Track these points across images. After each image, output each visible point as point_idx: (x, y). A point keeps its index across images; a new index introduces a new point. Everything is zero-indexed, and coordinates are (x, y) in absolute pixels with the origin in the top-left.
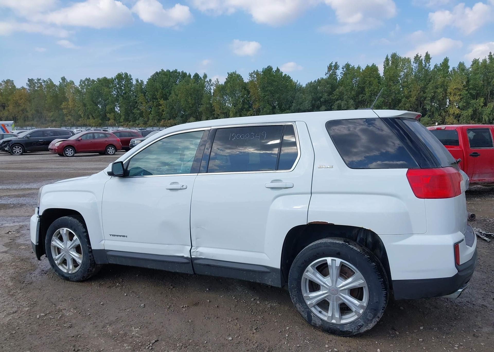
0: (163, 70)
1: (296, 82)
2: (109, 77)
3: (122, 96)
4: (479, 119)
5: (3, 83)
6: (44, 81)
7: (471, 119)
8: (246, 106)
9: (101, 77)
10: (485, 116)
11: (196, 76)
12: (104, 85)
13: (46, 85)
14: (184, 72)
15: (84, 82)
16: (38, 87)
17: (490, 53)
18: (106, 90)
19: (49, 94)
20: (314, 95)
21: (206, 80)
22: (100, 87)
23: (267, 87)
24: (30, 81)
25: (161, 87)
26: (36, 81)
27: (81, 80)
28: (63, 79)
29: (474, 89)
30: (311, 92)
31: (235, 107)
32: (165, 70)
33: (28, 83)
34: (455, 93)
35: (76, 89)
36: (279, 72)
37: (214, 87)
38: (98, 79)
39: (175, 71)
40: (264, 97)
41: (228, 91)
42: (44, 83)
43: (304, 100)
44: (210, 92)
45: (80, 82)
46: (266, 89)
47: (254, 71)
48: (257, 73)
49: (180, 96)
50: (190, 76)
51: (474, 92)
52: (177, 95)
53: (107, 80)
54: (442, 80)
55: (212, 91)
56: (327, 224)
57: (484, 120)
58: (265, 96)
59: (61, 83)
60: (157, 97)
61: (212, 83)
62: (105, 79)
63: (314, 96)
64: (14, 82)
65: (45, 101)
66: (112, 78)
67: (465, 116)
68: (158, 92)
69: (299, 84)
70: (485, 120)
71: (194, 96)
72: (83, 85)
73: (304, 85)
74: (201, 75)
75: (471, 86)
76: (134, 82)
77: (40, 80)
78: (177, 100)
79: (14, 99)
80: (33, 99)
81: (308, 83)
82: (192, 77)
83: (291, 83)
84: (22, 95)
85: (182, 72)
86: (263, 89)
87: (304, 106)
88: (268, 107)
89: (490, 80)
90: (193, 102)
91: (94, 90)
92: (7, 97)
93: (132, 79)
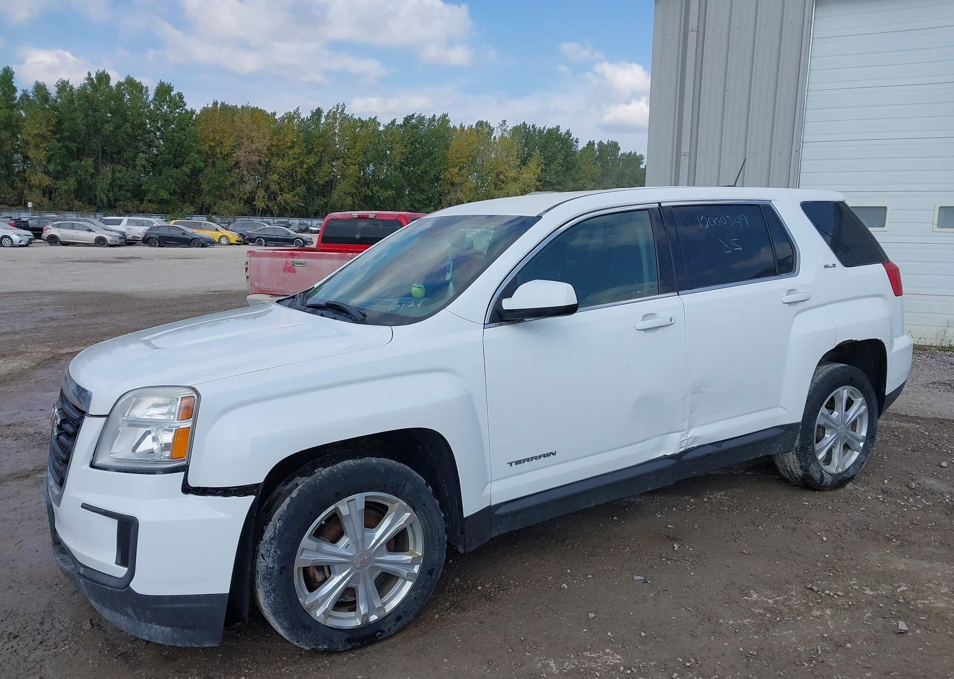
4: (90, 199)
7: (76, 198)
10: (101, 193)
17: (89, 74)
29: (72, 139)
34: (37, 144)
51: (73, 146)
54: (5, 113)
56: (852, 342)
57: (98, 200)
67: (63, 192)
70: (102, 201)
75: (66, 134)
89: (99, 125)
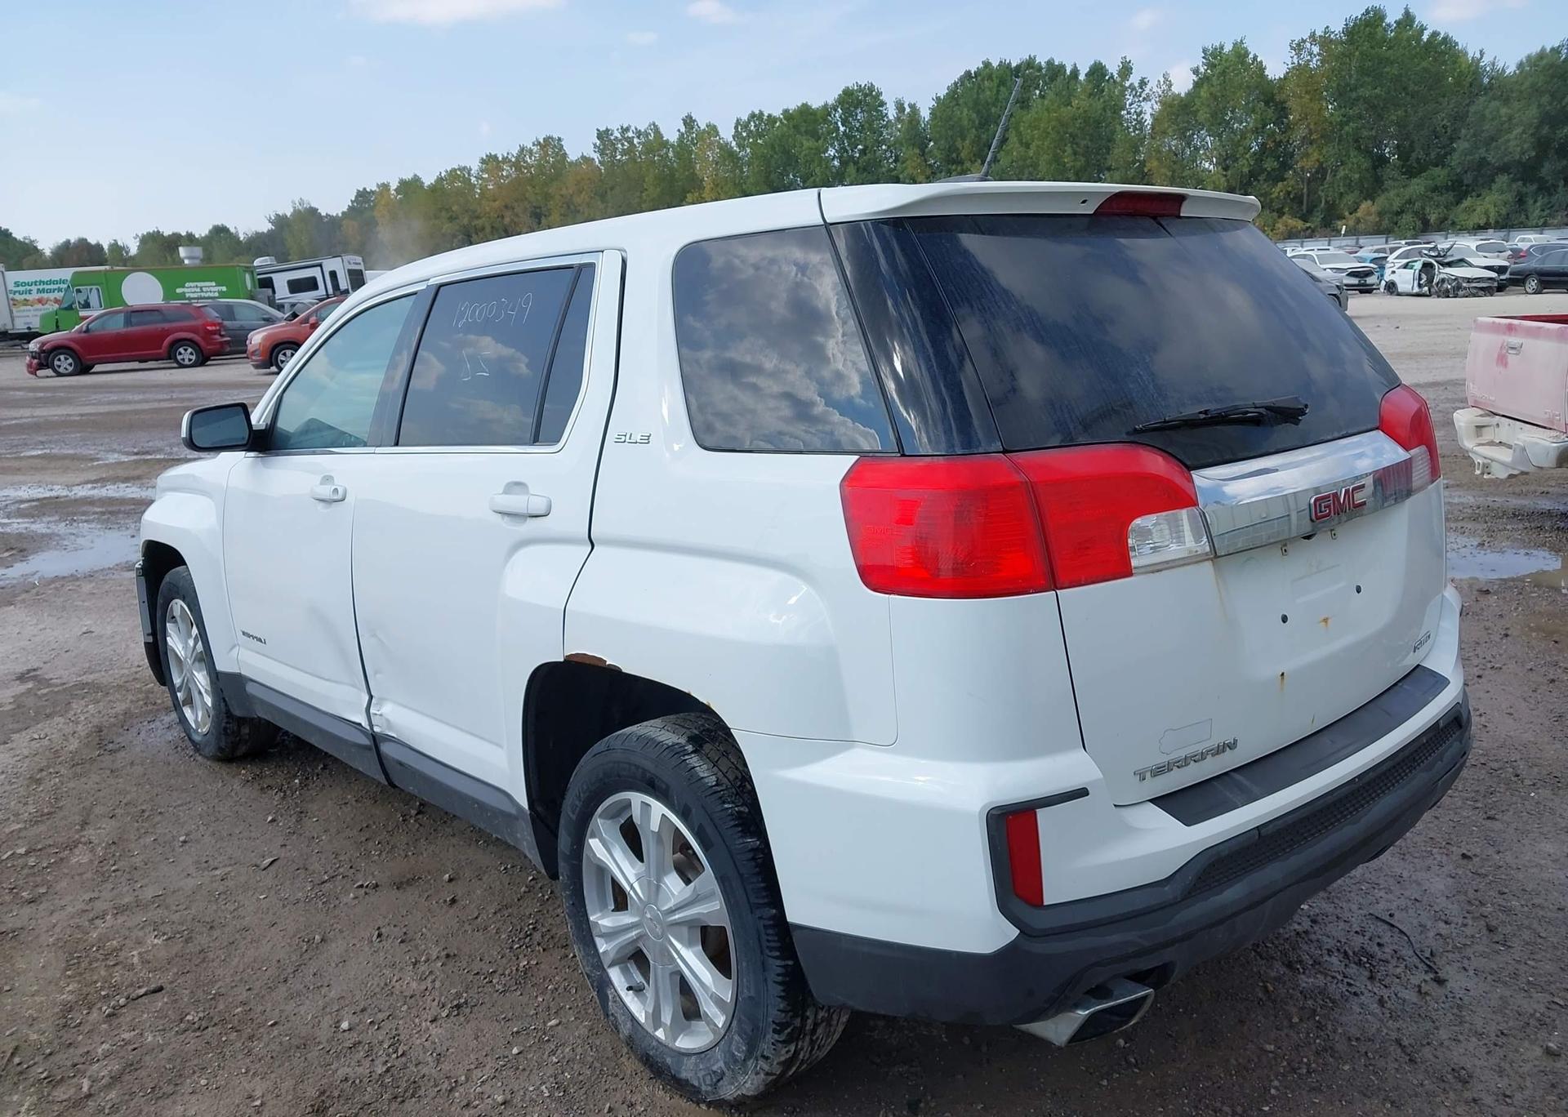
0: (987, 64)
1: (1479, 56)
2: (816, 103)
3: (856, 163)
5: (535, 149)
6: (639, 134)
8: (1270, 164)
9: (793, 105)
11: (1097, 71)
12: (803, 129)
13: (643, 144)
14: (1056, 63)
15: (746, 126)
16: (624, 153)
18: (808, 143)
19: (651, 170)
20: (1550, 104)
21: (1127, 84)
22: (789, 136)
23: (1355, 89)
24: (603, 135)
25: (974, 122)
26: (619, 136)
27: (738, 122)
28: (689, 122)
30: (1537, 90)
31: (1226, 169)
32: (995, 64)
33: (598, 142)
35: (725, 148)
36: (1411, 26)
37: (1155, 106)
38: (786, 112)
39: (1030, 64)
40: (1342, 124)
41: (1203, 116)
42: (638, 137)
43: (1506, 126)
44: (1141, 123)
45: (736, 128)
46: (1354, 95)
47: (1313, 35)
48: (1325, 41)
49: (1038, 146)
50: (1075, 72)
52: (1028, 146)
53: (811, 114)
55: (1148, 120)
56: (603, 665)
58: (1345, 119)
59: (683, 134)
60: (962, 154)
61: (1147, 90)
62: (805, 111)
63: (1548, 108)
64: (562, 143)
65: (642, 192)
66: (826, 104)
68: (964, 140)
69: (1493, 64)
71: (1083, 143)
72: (744, 134)
73: (1511, 69)
74: (1113, 68)
76: (892, 113)
77: (627, 129)
78: (1025, 160)
79: (564, 192)
80: (612, 189)
81: (1529, 57)
82: (1082, 77)
83: (1455, 62)
84: (583, 179)
85: (1050, 63)
86: (1342, 94)
87: (1503, 148)
88: (1355, 160)
90: (1079, 164)
91: (773, 147)
92: (546, 190)
93: (883, 104)
